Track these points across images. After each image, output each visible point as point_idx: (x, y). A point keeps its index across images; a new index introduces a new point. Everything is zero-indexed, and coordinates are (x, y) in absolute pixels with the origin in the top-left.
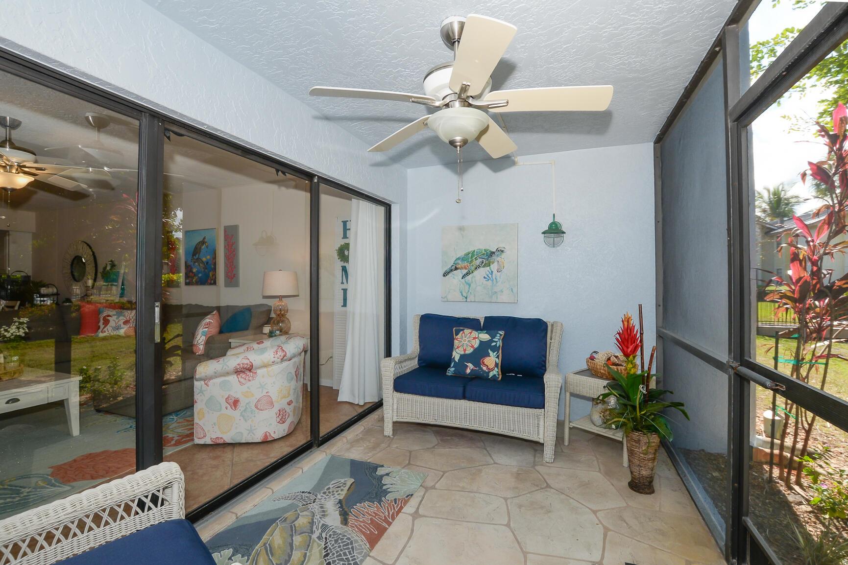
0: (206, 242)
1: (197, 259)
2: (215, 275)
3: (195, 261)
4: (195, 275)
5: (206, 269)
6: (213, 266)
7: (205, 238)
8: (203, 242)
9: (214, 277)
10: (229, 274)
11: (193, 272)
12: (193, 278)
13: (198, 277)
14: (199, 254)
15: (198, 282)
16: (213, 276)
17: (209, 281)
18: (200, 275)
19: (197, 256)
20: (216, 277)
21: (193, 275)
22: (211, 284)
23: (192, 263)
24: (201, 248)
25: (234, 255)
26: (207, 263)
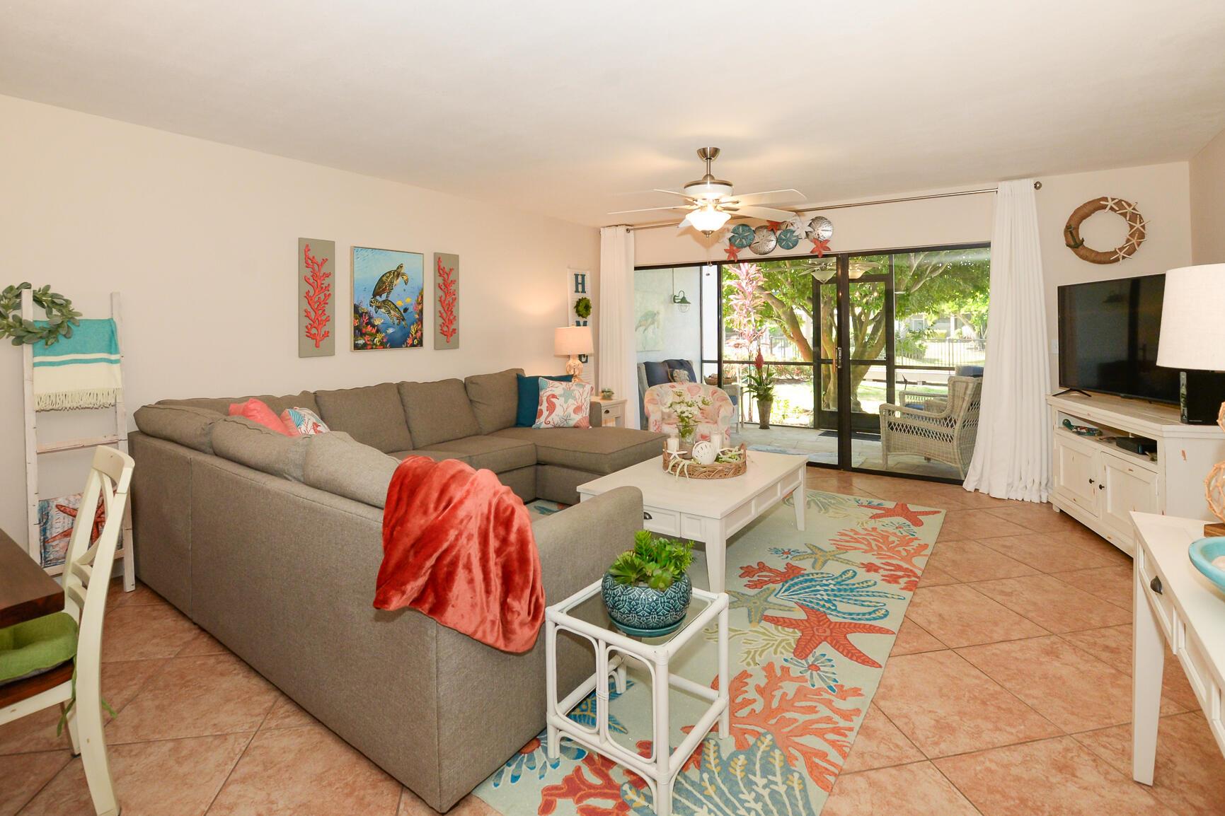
0: (403, 274)
1: (384, 301)
2: (421, 330)
3: (378, 304)
4: (378, 331)
5: (403, 320)
6: (417, 316)
7: (401, 267)
8: (397, 273)
9: (419, 333)
10: (445, 329)
11: (373, 326)
12: (374, 336)
13: (387, 334)
14: (389, 292)
15: (387, 343)
16: (417, 332)
17: (409, 341)
18: (390, 331)
19: (384, 296)
20: (422, 334)
21: (374, 331)
22: (413, 345)
23: (372, 310)
24: (392, 282)
25: (454, 300)
26: (406, 310)
